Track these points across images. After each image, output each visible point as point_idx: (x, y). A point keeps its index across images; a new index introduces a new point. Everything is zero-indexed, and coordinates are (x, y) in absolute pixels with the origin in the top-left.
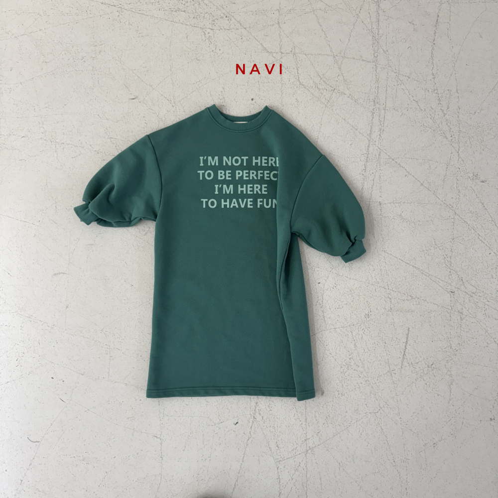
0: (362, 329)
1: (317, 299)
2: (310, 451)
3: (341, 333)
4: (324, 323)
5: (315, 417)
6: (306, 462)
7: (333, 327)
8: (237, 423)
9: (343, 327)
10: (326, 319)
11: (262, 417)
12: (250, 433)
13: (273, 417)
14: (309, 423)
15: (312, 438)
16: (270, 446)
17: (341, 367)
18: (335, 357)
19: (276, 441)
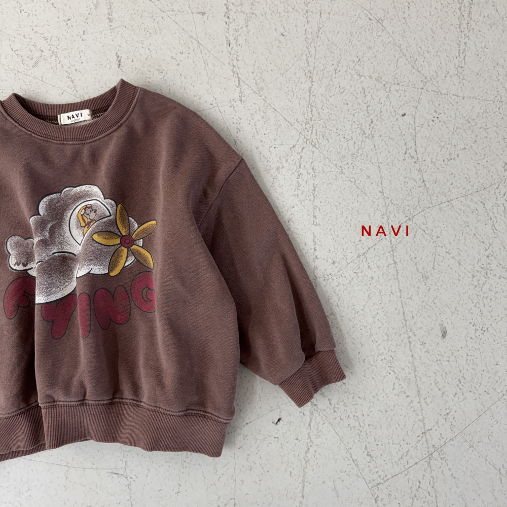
0: (502, 193)
1: (405, 147)
2: (435, 454)
3: (463, 208)
4: (426, 194)
5: (436, 383)
6: (432, 477)
7: (444, 199)
8: (279, 420)
9: (465, 196)
10: (427, 186)
11: (329, 399)
12: (309, 437)
13: (351, 397)
14: (425, 399)
15: (436, 427)
16: (354, 458)
17: (473, 276)
18: (458, 258)
19: (365, 444)
